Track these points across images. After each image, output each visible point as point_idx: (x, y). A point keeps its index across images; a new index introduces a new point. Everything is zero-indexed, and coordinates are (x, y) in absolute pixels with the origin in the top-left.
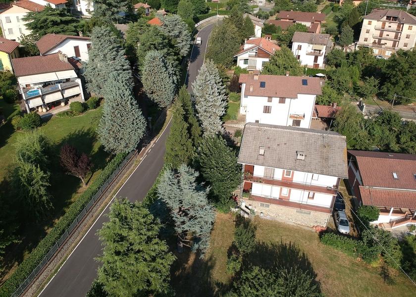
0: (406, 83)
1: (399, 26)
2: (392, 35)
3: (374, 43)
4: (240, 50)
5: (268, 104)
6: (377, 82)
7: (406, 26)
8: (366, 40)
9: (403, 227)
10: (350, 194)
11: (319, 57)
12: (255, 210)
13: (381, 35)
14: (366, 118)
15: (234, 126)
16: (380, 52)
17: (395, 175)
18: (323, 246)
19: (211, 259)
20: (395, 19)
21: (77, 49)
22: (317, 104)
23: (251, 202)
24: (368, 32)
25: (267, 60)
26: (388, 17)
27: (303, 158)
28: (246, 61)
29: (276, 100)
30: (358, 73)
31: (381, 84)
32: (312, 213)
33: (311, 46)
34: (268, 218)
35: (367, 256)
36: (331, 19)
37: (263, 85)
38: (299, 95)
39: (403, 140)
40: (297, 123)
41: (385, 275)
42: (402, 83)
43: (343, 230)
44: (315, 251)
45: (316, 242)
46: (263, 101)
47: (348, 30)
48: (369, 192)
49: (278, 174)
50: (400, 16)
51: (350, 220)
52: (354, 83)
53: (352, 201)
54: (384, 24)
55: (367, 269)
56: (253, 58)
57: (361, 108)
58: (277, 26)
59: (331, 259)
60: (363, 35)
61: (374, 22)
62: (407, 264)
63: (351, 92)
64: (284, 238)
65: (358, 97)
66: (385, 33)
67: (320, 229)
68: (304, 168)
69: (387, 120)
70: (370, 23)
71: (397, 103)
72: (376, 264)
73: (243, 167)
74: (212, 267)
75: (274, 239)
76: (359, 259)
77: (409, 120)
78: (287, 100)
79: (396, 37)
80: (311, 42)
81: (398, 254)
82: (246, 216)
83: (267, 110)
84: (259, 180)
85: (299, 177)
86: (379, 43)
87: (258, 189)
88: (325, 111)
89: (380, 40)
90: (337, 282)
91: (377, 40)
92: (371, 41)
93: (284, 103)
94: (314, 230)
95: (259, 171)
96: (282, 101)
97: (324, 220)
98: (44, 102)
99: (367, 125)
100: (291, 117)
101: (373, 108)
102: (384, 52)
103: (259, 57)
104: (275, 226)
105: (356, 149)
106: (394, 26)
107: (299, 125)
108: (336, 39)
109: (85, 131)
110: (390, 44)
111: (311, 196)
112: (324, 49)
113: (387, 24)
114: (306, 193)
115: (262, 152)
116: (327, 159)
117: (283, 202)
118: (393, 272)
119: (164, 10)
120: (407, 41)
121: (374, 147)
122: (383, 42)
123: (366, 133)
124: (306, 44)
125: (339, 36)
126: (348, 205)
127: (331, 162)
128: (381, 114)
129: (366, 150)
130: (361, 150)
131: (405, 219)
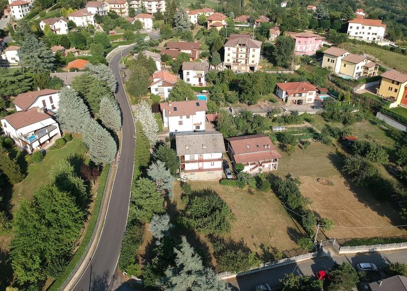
0: (253, 92)
1: (247, 50)
2: (244, 56)
3: (234, 62)
4: (152, 83)
5: (181, 120)
6: (237, 93)
7: (251, 49)
8: (228, 60)
9: (256, 170)
10: (231, 160)
11: (202, 79)
12: (188, 178)
13: (237, 56)
14: (234, 116)
15: (163, 135)
16: (238, 68)
17: (248, 147)
18: (222, 186)
19: (174, 202)
20: (244, 45)
21: (44, 102)
22: (206, 113)
23: (185, 174)
24: (229, 55)
25: (171, 88)
26: (239, 45)
27: (206, 147)
28: (156, 90)
29: (184, 117)
30: (226, 87)
31: (240, 94)
32: (215, 172)
33: (195, 71)
34: (195, 180)
35: (241, 185)
36: (204, 42)
37: (175, 109)
38: (197, 113)
39: (254, 126)
40: (198, 127)
41: (250, 192)
42: (250, 92)
43: (229, 177)
44: (219, 189)
45: (219, 185)
46: (178, 118)
47: (216, 55)
48: (238, 157)
49: (196, 157)
50: (247, 44)
51: (232, 172)
52: (225, 94)
53: (232, 164)
54: (238, 49)
55: (242, 191)
56: (161, 88)
57: (231, 110)
58: (168, 54)
59: (226, 191)
60: (226, 57)
61: (232, 48)
62: (258, 185)
63: (224, 100)
64: (204, 186)
65: (229, 104)
66: (239, 55)
67: (219, 179)
68: (207, 152)
69: (245, 116)
70: (229, 49)
71: (249, 104)
72: (246, 188)
73: (180, 157)
74: (176, 205)
75: (200, 188)
76: (238, 188)
77: (257, 114)
78: (191, 116)
79: (246, 57)
80: (194, 69)
81: (255, 182)
82: (185, 181)
83: (181, 123)
84: (188, 162)
85: (206, 156)
86: (237, 62)
87: (188, 167)
88: (212, 117)
89: (237, 60)
90: (230, 199)
91: (235, 60)
92: (231, 61)
93: (189, 118)
94: (217, 180)
95: (187, 158)
96: (188, 117)
97: (220, 174)
98: (40, 143)
99: (236, 121)
100: (194, 125)
101: (238, 109)
102: (241, 68)
103: (165, 86)
104: (199, 183)
105: (231, 137)
106: (244, 50)
107: (199, 128)
108: (210, 59)
109: (74, 156)
110: (243, 62)
111: (212, 164)
112: (203, 73)
113: (240, 49)
114: (210, 162)
115: (187, 148)
116: (216, 146)
117: (200, 170)
118: (253, 190)
119: (74, 48)
120: (253, 59)
121: (240, 133)
122: (239, 61)
123: (235, 126)
124: (192, 71)
125: (211, 57)
126: (230, 166)
127: (218, 147)
128: (242, 113)
129: (236, 136)
130: (233, 137)
131: (257, 166)
